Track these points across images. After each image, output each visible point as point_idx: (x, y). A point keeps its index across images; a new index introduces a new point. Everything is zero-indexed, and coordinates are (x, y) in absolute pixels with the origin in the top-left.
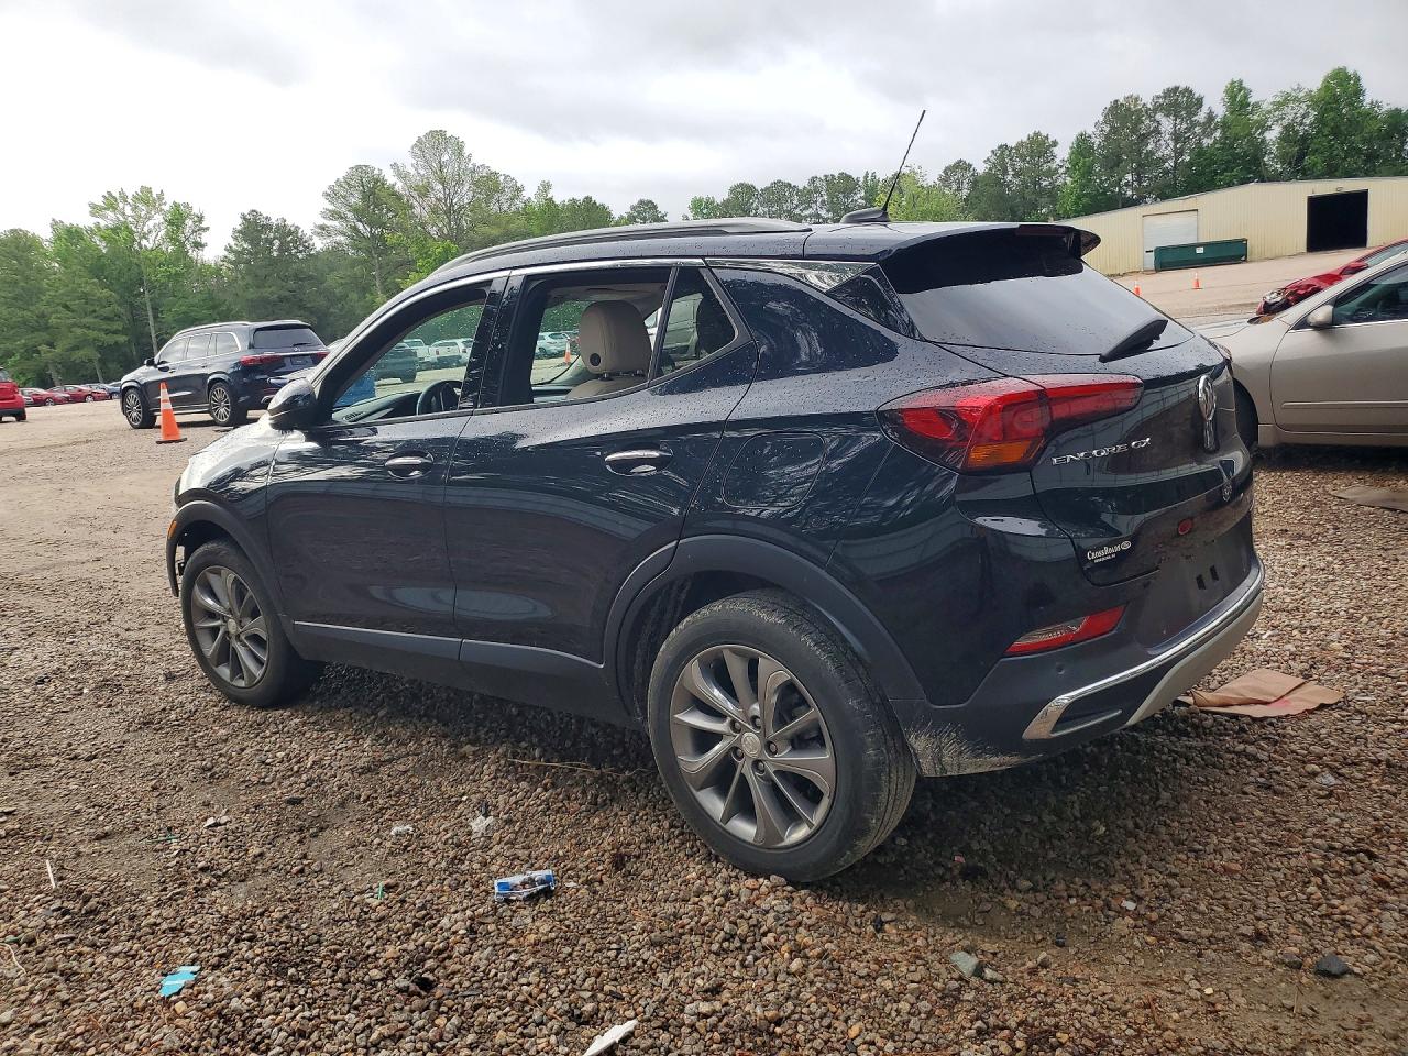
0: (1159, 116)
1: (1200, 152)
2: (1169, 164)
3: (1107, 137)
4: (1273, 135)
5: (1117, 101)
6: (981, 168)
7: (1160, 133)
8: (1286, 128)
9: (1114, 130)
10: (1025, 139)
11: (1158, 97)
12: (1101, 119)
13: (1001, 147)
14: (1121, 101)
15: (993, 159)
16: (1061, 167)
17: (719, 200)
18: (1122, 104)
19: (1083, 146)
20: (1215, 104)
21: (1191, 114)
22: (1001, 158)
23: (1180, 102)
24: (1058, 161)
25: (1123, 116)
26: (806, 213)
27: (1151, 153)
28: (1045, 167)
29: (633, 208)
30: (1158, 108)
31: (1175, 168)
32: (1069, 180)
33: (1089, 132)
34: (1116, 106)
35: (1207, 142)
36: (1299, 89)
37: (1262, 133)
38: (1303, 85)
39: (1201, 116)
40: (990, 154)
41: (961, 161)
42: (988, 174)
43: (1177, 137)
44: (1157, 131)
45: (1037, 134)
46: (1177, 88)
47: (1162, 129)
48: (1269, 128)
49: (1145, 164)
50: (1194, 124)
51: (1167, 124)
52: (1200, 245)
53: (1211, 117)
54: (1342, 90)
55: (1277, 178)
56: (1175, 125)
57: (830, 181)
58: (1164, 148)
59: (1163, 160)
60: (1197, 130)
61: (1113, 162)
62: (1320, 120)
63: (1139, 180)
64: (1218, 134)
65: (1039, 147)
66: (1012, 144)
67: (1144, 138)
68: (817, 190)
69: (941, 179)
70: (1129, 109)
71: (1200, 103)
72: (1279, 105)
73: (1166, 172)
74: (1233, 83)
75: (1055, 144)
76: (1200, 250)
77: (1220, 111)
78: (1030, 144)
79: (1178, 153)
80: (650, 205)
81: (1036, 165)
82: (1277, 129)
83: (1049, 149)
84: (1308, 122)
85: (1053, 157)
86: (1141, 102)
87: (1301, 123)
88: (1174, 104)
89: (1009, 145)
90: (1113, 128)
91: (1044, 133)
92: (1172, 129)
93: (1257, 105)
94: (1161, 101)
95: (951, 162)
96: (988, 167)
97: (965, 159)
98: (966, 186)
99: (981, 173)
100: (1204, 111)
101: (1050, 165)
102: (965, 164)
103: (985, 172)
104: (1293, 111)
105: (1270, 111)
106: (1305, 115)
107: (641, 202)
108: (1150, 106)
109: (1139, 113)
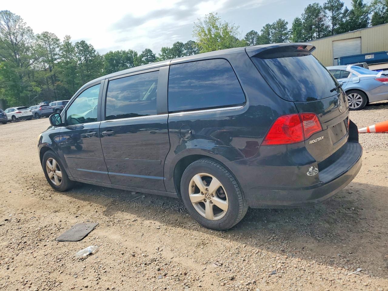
1: (342, 25)
2: (330, 28)
3: (306, 20)
4: (370, 16)
5: (310, 5)
6: (260, 33)
8: (376, 14)
9: (309, 17)
10: (276, 22)
11: (326, 3)
12: (304, 12)
13: (267, 25)
15: (264, 30)
16: (289, 32)
18: (312, 6)
19: (297, 23)
21: (338, 9)
22: (267, 29)
23: (334, 6)
25: (313, 10)
28: (283, 32)
30: (325, 8)
31: (333, 30)
33: (300, 17)
34: (310, 7)
35: (344, 20)
37: (367, 15)
39: (342, 11)
40: (263, 28)
43: (334, 18)
45: (280, 20)
47: (327, 16)
48: (369, 13)
49: (321, 29)
50: (340, 14)
51: (329, 14)
53: (347, 10)
56: (333, 14)
58: (328, 22)
59: (327, 27)
60: (341, 16)
61: (309, 29)
63: (319, 35)
64: (348, 18)
65: (281, 25)
66: (271, 24)
67: (320, 19)
69: (245, 38)
70: (315, 8)
71: (342, 5)
73: (329, 32)
75: (287, 23)
77: (350, 8)
78: (278, 23)
79: (334, 24)
80: (149, 51)
81: (281, 31)
82: (373, 13)
83: (285, 25)
84: (384, 11)
85: (286, 29)
86: (319, 6)
87: (382, 12)
88: (332, 6)
89: (270, 24)
90: (309, 15)
91: (283, 19)
92: (331, 15)
93: (365, 5)
94: (327, 5)
95: (249, 31)
96: (262, 33)
97: (254, 30)
98: (255, 40)
99: (260, 35)
100: (344, 8)
101: (285, 31)
102: (254, 32)
103: (262, 35)
104: (379, 7)
105: (370, 6)
106: (383, 8)
107: (146, 50)
108: (322, 7)
109: (319, 10)
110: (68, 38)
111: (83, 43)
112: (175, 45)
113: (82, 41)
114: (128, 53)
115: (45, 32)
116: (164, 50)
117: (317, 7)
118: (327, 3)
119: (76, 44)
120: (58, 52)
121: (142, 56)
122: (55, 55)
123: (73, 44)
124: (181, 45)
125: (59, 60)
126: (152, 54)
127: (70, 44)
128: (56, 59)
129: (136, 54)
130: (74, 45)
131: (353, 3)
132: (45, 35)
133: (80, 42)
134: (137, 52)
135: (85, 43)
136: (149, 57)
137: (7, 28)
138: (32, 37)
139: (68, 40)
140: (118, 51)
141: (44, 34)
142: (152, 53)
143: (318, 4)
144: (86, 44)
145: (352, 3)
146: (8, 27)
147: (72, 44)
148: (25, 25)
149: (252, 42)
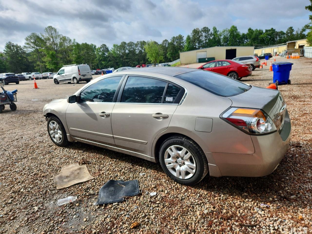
0: (202, 32)
1: (209, 40)
2: (204, 42)
3: (193, 36)
4: (222, 37)
6: (170, 41)
7: (202, 36)
8: (225, 36)
10: (178, 36)
12: (192, 32)
13: (173, 37)
14: (196, 29)
15: (172, 39)
17: (119, 45)
19: (189, 38)
20: (212, 31)
21: (208, 32)
22: (173, 39)
23: (206, 30)
24: (184, 40)
25: (196, 32)
26: (137, 48)
27: (201, 40)
28: (182, 42)
29: (101, 46)
30: (202, 31)
31: (205, 43)
32: (186, 44)
33: (190, 35)
35: (211, 38)
36: (227, 29)
37: (220, 37)
39: (210, 33)
43: (206, 37)
44: (202, 35)
45: (180, 35)
46: (205, 27)
49: (200, 42)
50: (209, 34)
51: (204, 34)
52: (206, 58)
54: (234, 29)
55: (223, 45)
57: (141, 42)
58: (203, 39)
59: (203, 41)
60: (209, 35)
61: (194, 41)
62: (230, 35)
63: (199, 45)
64: (213, 36)
65: (180, 37)
66: (175, 37)
67: (200, 36)
68: (139, 44)
69: (162, 43)
70: (197, 31)
71: (210, 30)
72: (224, 31)
73: (204, 43)
74: (214, 27)
75: (183, 37)
76: (207, 59)
77: (213, 32)
79: (206, 40)
80: (105, 45)
81: (180, 41)
85: (183, 39)
86: (199, 30)
90: (194, 34)
95: (164, 40)
106: (228, 34)
108: (201, 30)
109: (199, 32)
112: (122, 43)
116: (114, 46)
118: (203, 28)
119: (82, 44)
121: (101, 48)
124: (125, 43)
129: (95, 46)
133: (84, 43)
136: (104, 49)
142: (107, 47)
143: (198, 29)
144: (88, 44)
147: (80, 44)
149: (166, 45)
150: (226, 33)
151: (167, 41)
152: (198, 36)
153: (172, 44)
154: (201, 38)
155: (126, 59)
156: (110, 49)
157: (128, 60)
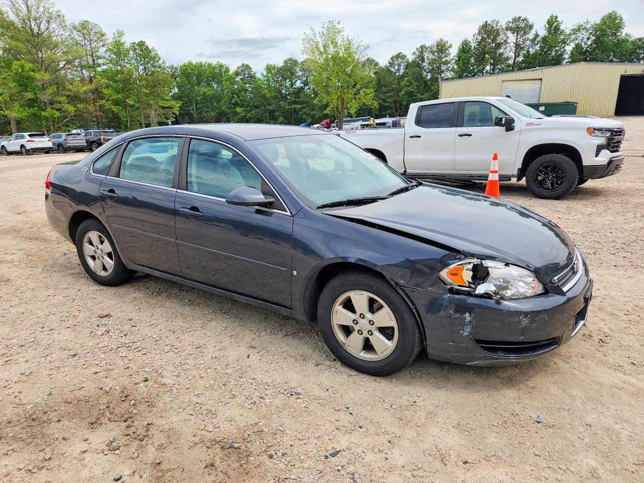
1: (527, 56)
2: (511, 62)
3: (480, 43)
4: (569, 48)
5: (487, 22)
6: (411, 58)
8: (578, 46)
9: (483, 39)
10: (435, 42)
11: (509, 22)
12: (477, 32)
13: (421, 47)
14: (489, 22)
15: (417, 53)
16: (453, 59)
18: (489, 25)
19: (465, 49)
21: (525, 33)
22: (422, 52)
23: (520, 27)
24: (451, 56)
25: (488, 31)
27: (501, 54)
28: (444, 60)
30: (507, 29)
31: (514, 63)
33: (470, 39)
34: (485, 25)
35: (532, 51)
36: (588, 22)
37: (564, 47)
38: (590, 21)
39: (531, 36)
40: (415, 50)
41: (401, 53)
42: (414, 62)
43: (517, 46)
44: (506, 42)
45: (441, 40)
46: (520, 18)
47: (509, 41)
48: (567, 45)
50: (527, 40)
51: (512, 38)
52: (542, 105)
54: (612, 23)
58: (509, 52)
59: (508, 59)
60: (528, 43)
61: (481, 58)
62: (596, 42)
64: (537, 47)
65: (442, 48)
67: (499, 45)
69: (390, 63)
70: (492, 27)
71: (531, 27)
72: (575, 32)
74: (552, 17)
75: (451, 46)
76: (542, 108)
77: (543, 33)
78: (438, 45)
79: (517, 55)
80: (247, 67)
81: (440, 58)
82: (572, 45)
83: (447, 49)
84: (589, 43)
85: (449, 54)
86: (499, 25)
87: (585, 44)
88: (518, 27)
89: (427, 46)
90: (483, 37)
91: (445, 39)
92: (515, 41)
93: (563, 31)
94: (511, 25)
95: (395, 53)
96: (415, 57)
97: (403, 52)
98: (402, 67)
99: (410, 61)
100: (533, 32)
101: (447, 58)
102: (403, 55)
103: (413, 60)
104: (582, 36)
105: (570, 35)
106: (588, 39)
107: (243, 65)
108: (504, 27)
109: (498, 30)
110: (121, 34)
111: (142, 44)
112: (285, 62)
113: (140, 42)
114: (215, 67)
115: (85, 21)
116: (269, 69)
117: (497, 26)
118: (511, 21)
119: (132, 45)
120: (104, 53)
121: (237, 74)
122: (99, 58)
123: (127, 45)
124: (295, 63)
125: (105, 67)
126: (252, 73)
127: (122, 44)
128: (99, 66)
129: (227, 70)
130: (129, 45)
131: (547, 26)
132: (84, 27)
133: (137, 42)
134: (229, 67)
135: (145, 45)
136: (246, 76)
137: (25, 9)
138: (64, 27)
139: (120, 37)
140: (201, 63)
141: (83, 24)
142: (252, 71)
143: (498, 22)
144: (147, 47)
145: (545, 26)
146: (27, 7)
147: (125, 45)
148: (53, 7)
149: (399, 70)
150: (584, 35)
151: (404, 57)
152: (494, 45)
153: (416, 65)
154: (501, 51)
155: (295, 103)
156: (258, 75)
157: (299, 106)
